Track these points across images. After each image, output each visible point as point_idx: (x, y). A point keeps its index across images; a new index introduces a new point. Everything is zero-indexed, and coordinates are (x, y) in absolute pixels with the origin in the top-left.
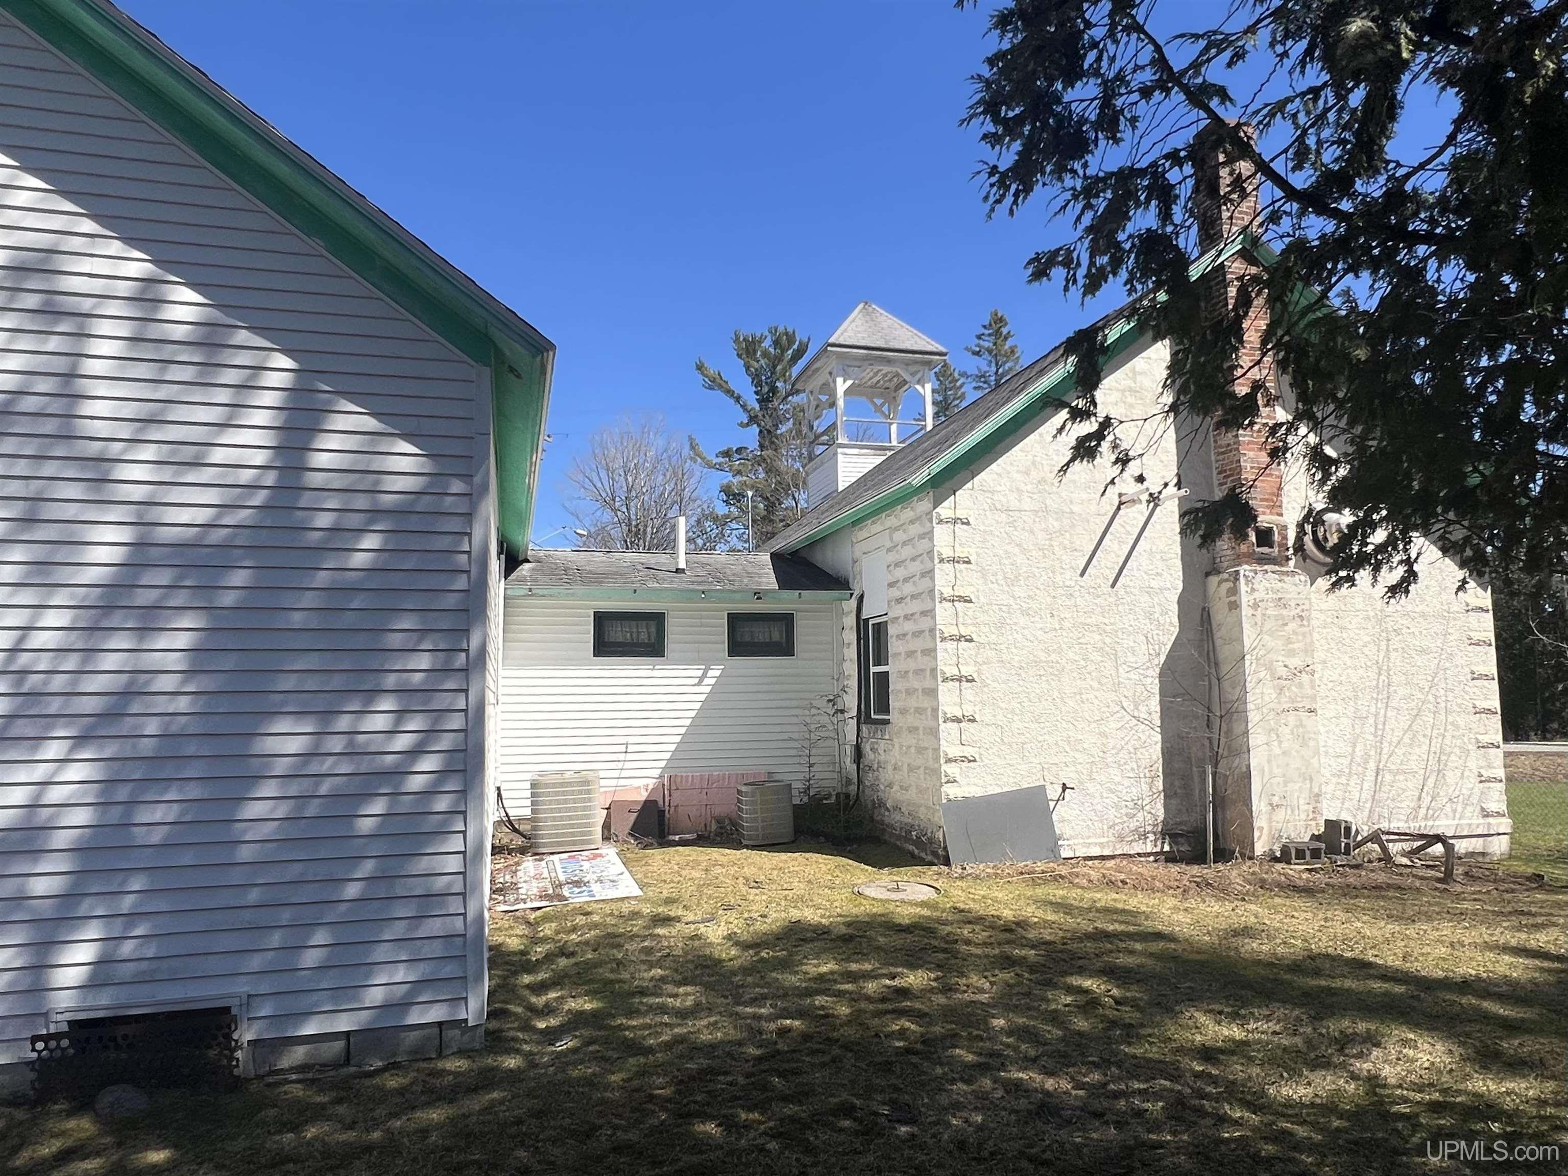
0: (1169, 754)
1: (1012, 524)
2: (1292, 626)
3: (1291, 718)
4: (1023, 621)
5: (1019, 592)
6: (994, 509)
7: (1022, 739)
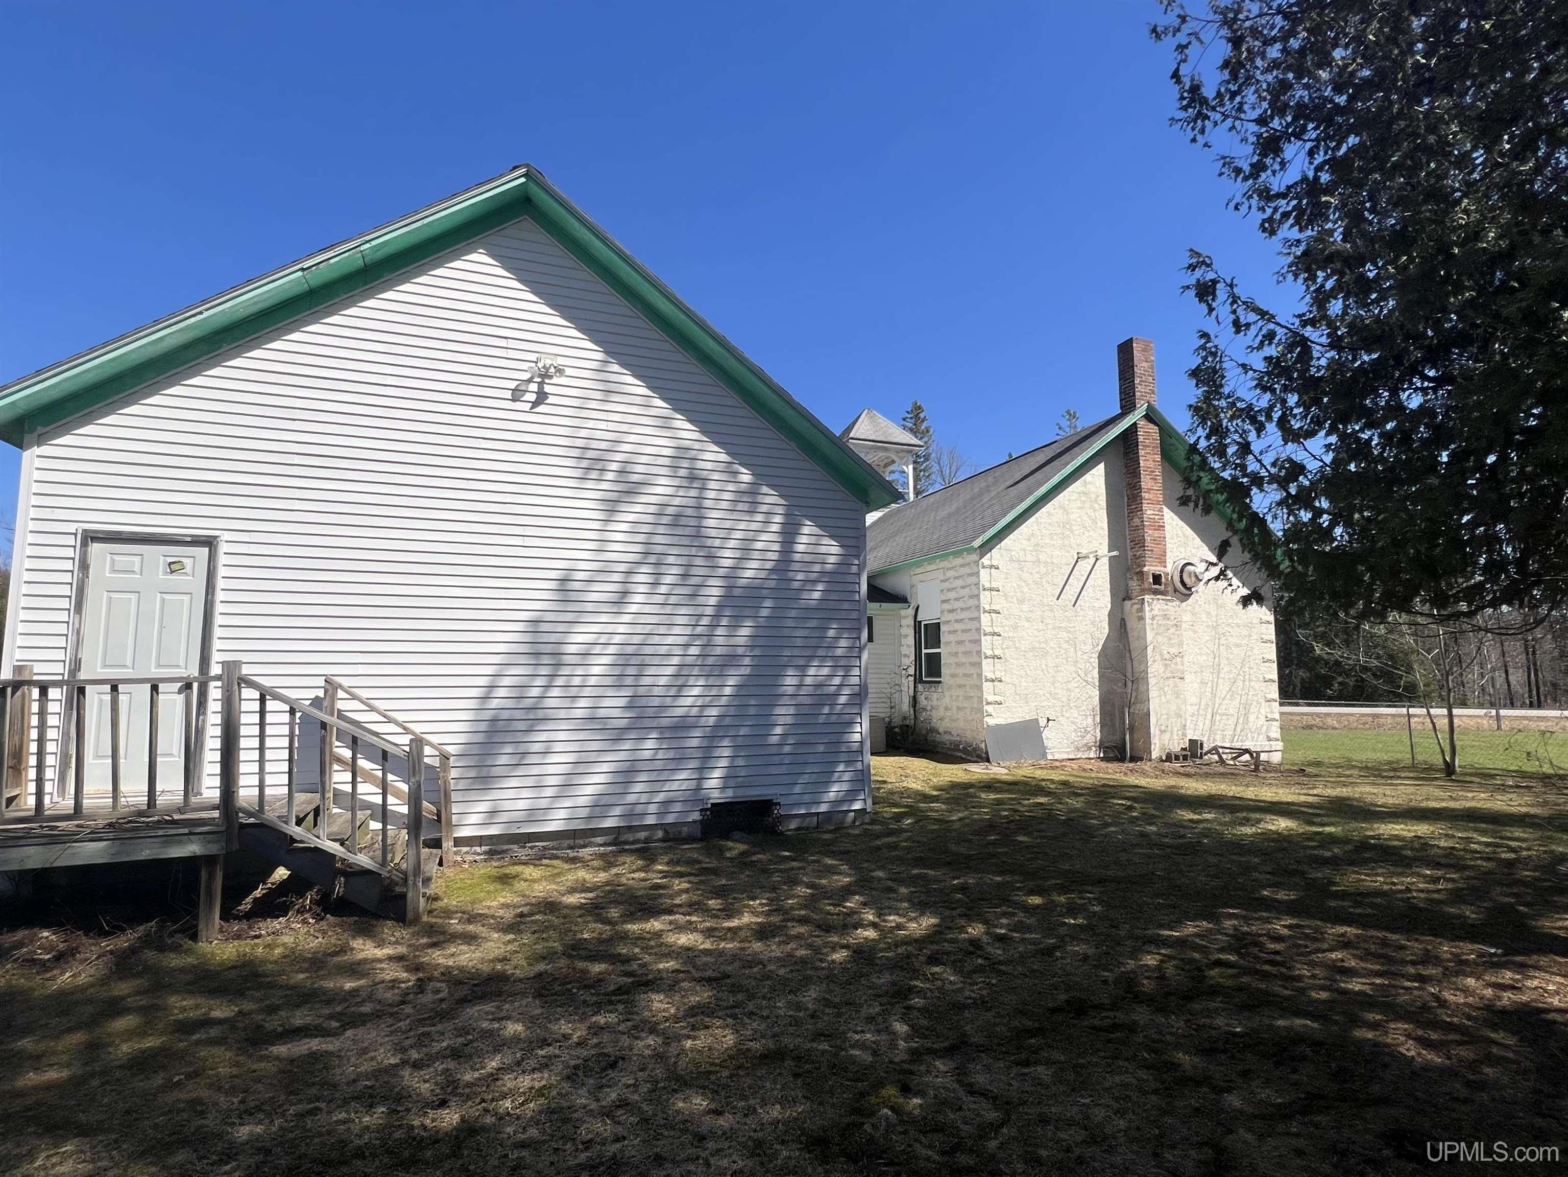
0: (1103, 702)
1: (1021, 569)
2: (1172, 630)
3: (1171, 682)
4: (1027, 624)
5: (1025, 607)
6: (1012, 560)
7: (1026, 692)
